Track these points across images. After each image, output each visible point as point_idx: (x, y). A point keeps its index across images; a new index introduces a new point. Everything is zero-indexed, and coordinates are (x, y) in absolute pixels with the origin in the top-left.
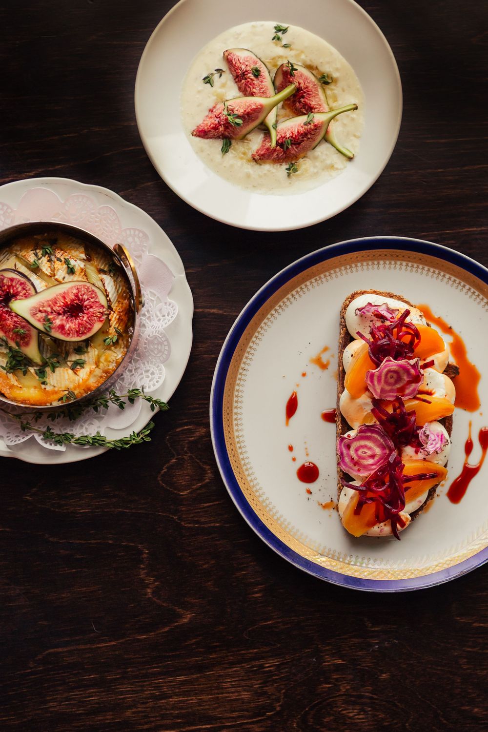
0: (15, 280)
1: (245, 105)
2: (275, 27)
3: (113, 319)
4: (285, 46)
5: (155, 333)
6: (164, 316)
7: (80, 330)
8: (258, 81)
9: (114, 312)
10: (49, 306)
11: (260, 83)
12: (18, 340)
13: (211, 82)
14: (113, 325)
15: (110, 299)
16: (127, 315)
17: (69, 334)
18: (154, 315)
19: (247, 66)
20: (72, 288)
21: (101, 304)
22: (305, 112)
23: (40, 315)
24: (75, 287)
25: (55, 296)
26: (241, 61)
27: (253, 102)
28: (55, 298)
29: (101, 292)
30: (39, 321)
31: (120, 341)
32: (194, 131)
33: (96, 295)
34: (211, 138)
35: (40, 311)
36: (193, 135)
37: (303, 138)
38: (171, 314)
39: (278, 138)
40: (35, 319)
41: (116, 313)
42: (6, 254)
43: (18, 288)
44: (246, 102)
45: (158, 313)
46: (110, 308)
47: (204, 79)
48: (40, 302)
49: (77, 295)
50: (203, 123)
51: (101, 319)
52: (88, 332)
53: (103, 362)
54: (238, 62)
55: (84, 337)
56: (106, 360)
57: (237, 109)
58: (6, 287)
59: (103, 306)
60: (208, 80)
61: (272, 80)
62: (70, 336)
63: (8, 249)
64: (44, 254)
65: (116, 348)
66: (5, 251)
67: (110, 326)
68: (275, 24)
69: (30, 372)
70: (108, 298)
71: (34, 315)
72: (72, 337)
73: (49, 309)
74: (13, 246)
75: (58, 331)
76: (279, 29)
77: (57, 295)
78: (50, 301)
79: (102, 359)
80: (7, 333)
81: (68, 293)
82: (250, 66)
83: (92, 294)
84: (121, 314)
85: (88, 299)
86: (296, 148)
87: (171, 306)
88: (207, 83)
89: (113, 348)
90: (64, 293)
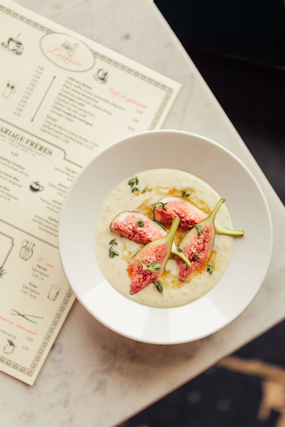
1: (153, 251)
2: (128, 184)
4: (144, 192)
8: (146, 228)
11: (148, 229)
13: (115, 253)
19: (131, 224)
22: (191, 226)
26: (126, 224)
27: (156, 246)
32: (130, 291)
34: (145, 287)
36: (132, 295)
37: (204, 244)
39: (188, 257)
44: (151, 249)
47: (110, 256)
50: (132, 282)
54: (125, 226)
57: (149, 258)
60: (113, 254)
61: (153, 220)
68: (126, 182)
76: (131, 184)
82: (133, 223)
86: (203, 253)
88: (113, 256)
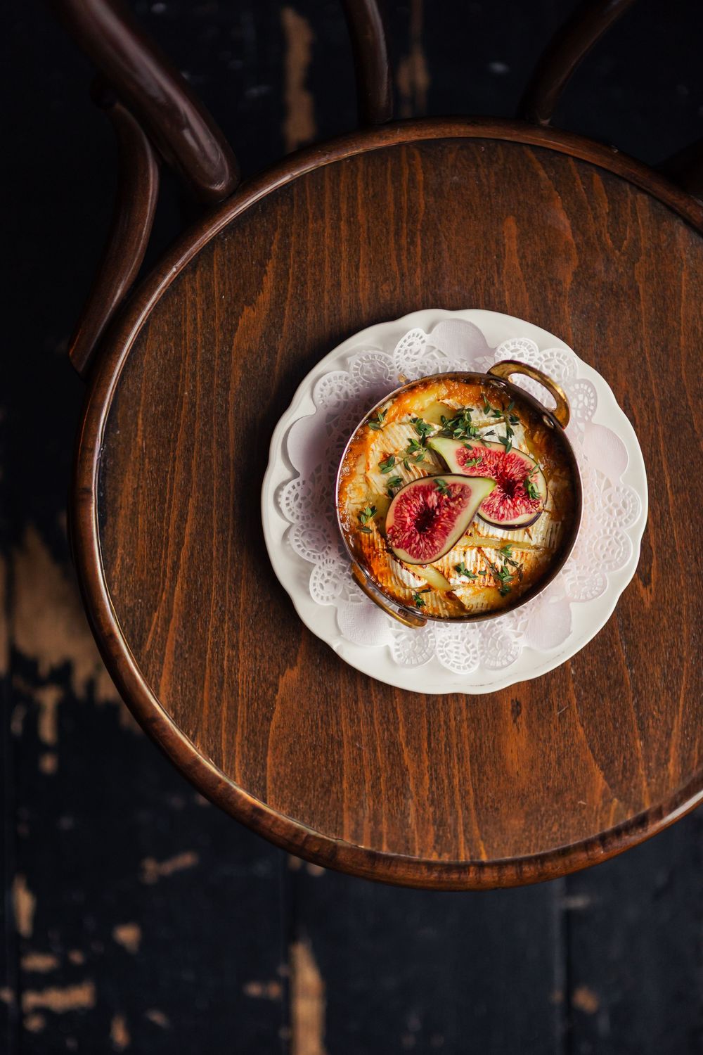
0: (512, 516)
3: (379, 540)
5: (323, 555)
6: (327, 582)
7: (407, 504)
9: (383, 550)
10: (453, 509)
12: (471, 452)
14: (375, 533)
15: (396, 561)
16: (368, 555)
17: (415, 490)
18: (338, 576)
20: (443, 545)
21: (402, 548)
23: (457, 491)
24: (440, 549)
25: (455, 525)
28: (453, 521)
29: (409, 561)
30: (454, 485)
31: (356, 520)
33: (412, 554)
35: (460, 496)
38: (318, 588)
40: (459, 484)
41: (381, 550)
42: (551, 546)
43: (504, 509)
45: (336, 581)
46: (390, 551)
48: (466, 507)
49: (432, 540)
51: (391, 531)
52: (397, 507)
53: (360, 485)
55: (397, 498)
56: (360, 489)
58: (518, 502)
59: (398, 547)
62: (412, 490)
63: (554, 552)
64: (504, 570)
65: (357, 509)
66: (555, 547)
67: (377, 530)
69: (438, 424)
70: (399, 561)
71: (463, 488)
72: (410, 490)
73: (452, 504)
74: (549, 559)
75: (428, 486)
77: (454, 526)
78: (457, 515)
79: (364, 487)
80: (487, 452)
81: (444, 537)
83: (417, 552)
84: (375, 553)
85: (418, 544)
87: (325, 598)
89: (360, 507)
90: (447, 534)
